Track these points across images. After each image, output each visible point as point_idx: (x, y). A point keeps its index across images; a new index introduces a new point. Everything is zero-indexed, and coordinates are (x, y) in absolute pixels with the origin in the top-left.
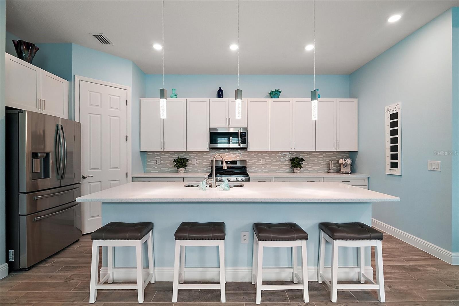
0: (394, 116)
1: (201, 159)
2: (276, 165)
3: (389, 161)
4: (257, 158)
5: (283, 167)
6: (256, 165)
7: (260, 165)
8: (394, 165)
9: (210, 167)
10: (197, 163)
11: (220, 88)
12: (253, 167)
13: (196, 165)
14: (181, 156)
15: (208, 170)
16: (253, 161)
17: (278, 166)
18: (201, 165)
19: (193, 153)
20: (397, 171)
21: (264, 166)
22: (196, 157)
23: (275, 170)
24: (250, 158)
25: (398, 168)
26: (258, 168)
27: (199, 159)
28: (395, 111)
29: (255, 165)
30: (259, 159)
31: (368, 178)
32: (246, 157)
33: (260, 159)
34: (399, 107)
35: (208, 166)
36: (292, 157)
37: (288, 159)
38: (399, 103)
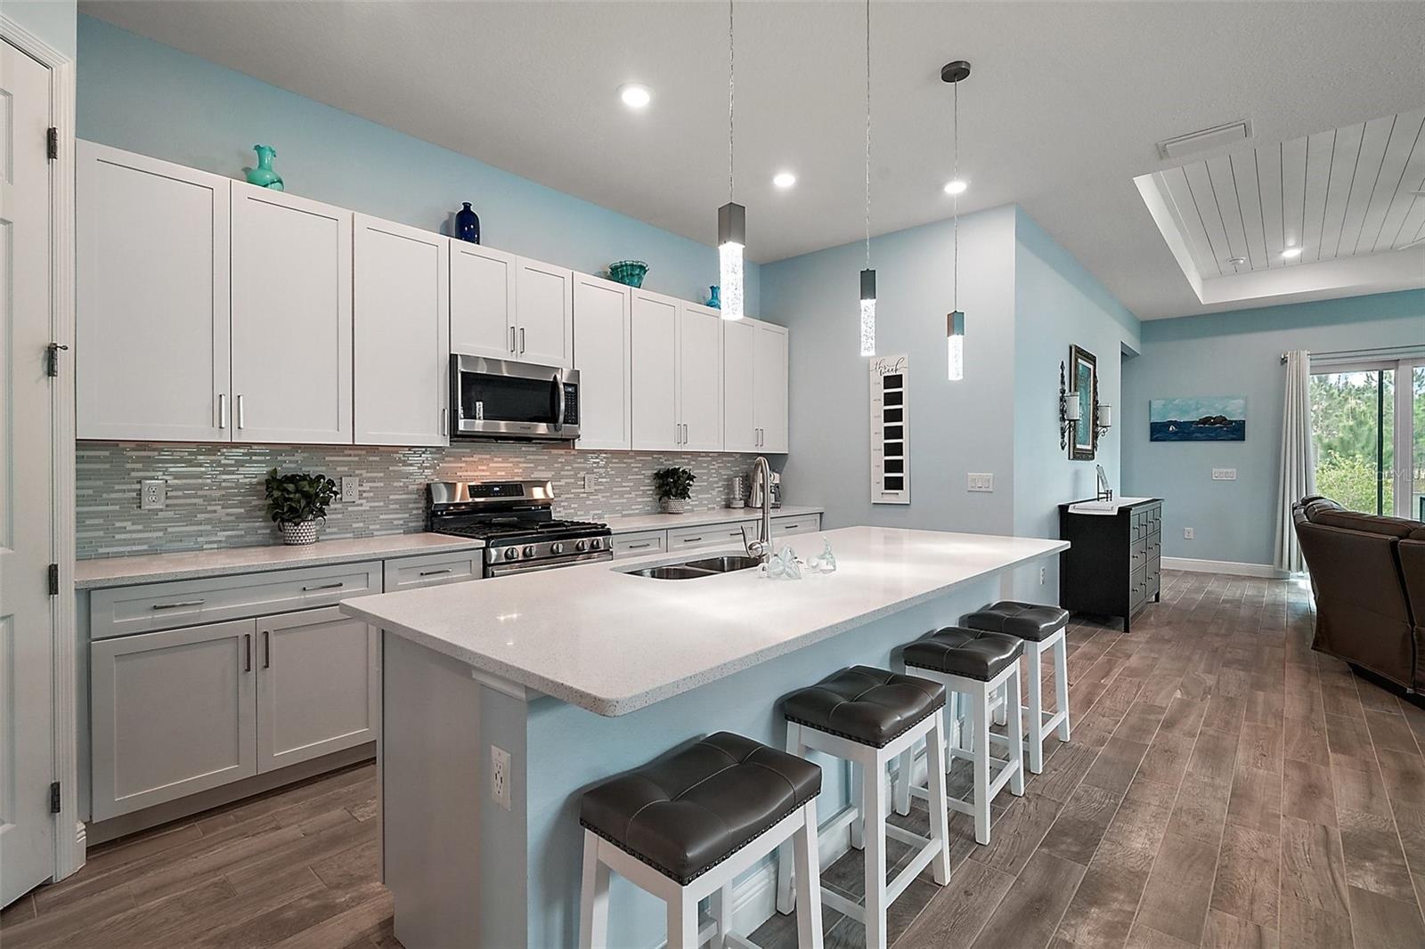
0: (893, 381)
1: (380, 480)
2: (622, 495)
3: (880, 475)
4: (572, 473)
5: (639, 500)
6: (570, 496)
7: (581, 495)
8: (894, 484)
9: (417, 509)
10: (364, 495)
11: (467, 206)
12: (563, 504)
13: (361, 505)
14: (288, 466)
15: (410, 524)
16: (564, 484)
17: (625, 496)
18: (382, 504)
19: (347, 452)
20: (901, 496)
21: (591, 497)
22: (357, 472)
23: (620, 508)
24: (553, 473)
25: (902, 489)
26: (576, 506)
27: (373, 480)
28: (896, 371)
29: (566, 496)
30: (579, 475)
31: (821, 514)
32: (541, 470)
33: (582, 474)
34: (905, 363)
35: (411, 506)
36: (659, 467)
37: (650, 473)
38: (906, 356)
